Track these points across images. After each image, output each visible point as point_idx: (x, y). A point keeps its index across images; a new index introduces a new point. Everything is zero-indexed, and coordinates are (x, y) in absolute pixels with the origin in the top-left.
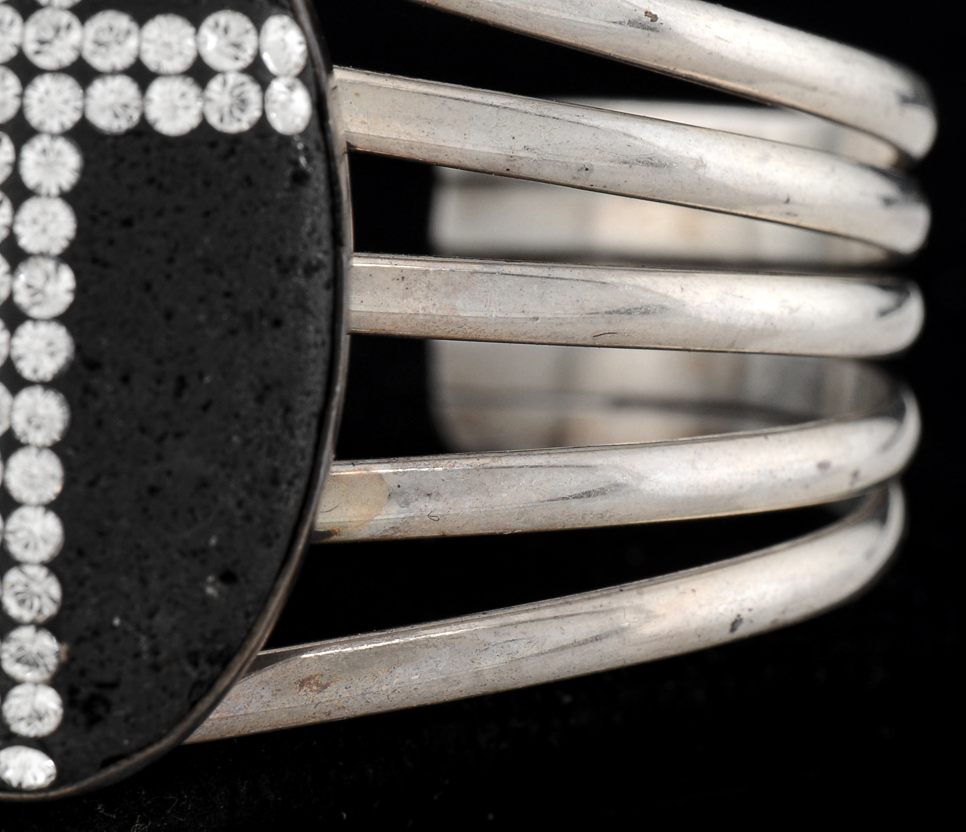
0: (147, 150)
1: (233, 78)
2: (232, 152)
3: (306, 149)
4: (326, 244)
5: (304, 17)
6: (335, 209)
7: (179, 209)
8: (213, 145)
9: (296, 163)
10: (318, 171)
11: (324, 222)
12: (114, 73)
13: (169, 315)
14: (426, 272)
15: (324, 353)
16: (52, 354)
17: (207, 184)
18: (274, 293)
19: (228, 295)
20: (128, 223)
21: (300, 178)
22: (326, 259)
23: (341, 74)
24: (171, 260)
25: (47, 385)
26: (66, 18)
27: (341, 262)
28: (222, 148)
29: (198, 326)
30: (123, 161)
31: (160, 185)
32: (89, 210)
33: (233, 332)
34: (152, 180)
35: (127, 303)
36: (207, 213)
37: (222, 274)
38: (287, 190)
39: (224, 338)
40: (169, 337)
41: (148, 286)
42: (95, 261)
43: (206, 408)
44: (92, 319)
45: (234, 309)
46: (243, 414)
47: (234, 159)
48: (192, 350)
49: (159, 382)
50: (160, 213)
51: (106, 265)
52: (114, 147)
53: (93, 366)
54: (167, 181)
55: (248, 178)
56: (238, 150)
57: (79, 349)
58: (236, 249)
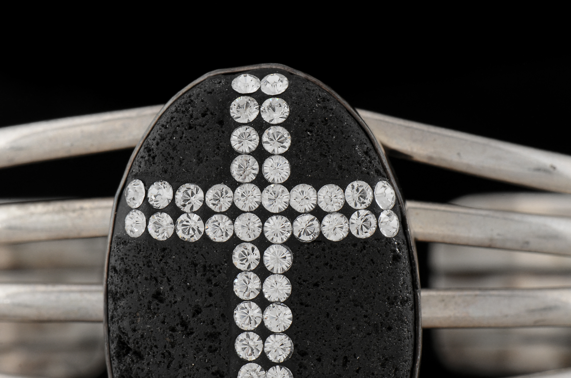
0: (324, 250)
1: (363, 213)
2: (364, 248)
3: (398, 244)
4: (410, 289)
5: (393, 180)
6: (413, 272)
7: (340, 277)
8: (355, 245)
9: (395, 251)
10: (404, 254)
11: (409, 278)
12: (306, 213)
13: (338, 328)
14: (454, 297)
15: (412, 341)
16: (284, 350)
17: (353, 264)
18: (387, 314)
19: (365, 316)
20: (316, 285)
21: (397, 258)
22: (411, 296)
23: (409, 205)
24: (338, 302)
25: (282, 365)
26: (281, 188)
27: (417, 296)
28: (360, 246)
29: (352, 332)
30: (312, 255)
31: (331, 266)
32: (298, 280)
33: (369, 334)
34: (327, 264)
35: (318, 323)
36: (354, 278)
37: (362, 307)
38: (391, 264)
39: (365, 337)
40: (339, 338)
41: (328, 315)
42: (302, 304)
43: (357, 371)
44: (302, 332)
45: (369, 323)
46: (376, 373)
47: (365, 251)
48: (350, 344)
49: (335, 360)
50: (331, 280)
51: (307, 306)
52: (308, 248)
53: (303, 354)
54: (334, 264)
55: (372, 260)
56: (367, 246)
57: (296, 346)
58: (368, 294)
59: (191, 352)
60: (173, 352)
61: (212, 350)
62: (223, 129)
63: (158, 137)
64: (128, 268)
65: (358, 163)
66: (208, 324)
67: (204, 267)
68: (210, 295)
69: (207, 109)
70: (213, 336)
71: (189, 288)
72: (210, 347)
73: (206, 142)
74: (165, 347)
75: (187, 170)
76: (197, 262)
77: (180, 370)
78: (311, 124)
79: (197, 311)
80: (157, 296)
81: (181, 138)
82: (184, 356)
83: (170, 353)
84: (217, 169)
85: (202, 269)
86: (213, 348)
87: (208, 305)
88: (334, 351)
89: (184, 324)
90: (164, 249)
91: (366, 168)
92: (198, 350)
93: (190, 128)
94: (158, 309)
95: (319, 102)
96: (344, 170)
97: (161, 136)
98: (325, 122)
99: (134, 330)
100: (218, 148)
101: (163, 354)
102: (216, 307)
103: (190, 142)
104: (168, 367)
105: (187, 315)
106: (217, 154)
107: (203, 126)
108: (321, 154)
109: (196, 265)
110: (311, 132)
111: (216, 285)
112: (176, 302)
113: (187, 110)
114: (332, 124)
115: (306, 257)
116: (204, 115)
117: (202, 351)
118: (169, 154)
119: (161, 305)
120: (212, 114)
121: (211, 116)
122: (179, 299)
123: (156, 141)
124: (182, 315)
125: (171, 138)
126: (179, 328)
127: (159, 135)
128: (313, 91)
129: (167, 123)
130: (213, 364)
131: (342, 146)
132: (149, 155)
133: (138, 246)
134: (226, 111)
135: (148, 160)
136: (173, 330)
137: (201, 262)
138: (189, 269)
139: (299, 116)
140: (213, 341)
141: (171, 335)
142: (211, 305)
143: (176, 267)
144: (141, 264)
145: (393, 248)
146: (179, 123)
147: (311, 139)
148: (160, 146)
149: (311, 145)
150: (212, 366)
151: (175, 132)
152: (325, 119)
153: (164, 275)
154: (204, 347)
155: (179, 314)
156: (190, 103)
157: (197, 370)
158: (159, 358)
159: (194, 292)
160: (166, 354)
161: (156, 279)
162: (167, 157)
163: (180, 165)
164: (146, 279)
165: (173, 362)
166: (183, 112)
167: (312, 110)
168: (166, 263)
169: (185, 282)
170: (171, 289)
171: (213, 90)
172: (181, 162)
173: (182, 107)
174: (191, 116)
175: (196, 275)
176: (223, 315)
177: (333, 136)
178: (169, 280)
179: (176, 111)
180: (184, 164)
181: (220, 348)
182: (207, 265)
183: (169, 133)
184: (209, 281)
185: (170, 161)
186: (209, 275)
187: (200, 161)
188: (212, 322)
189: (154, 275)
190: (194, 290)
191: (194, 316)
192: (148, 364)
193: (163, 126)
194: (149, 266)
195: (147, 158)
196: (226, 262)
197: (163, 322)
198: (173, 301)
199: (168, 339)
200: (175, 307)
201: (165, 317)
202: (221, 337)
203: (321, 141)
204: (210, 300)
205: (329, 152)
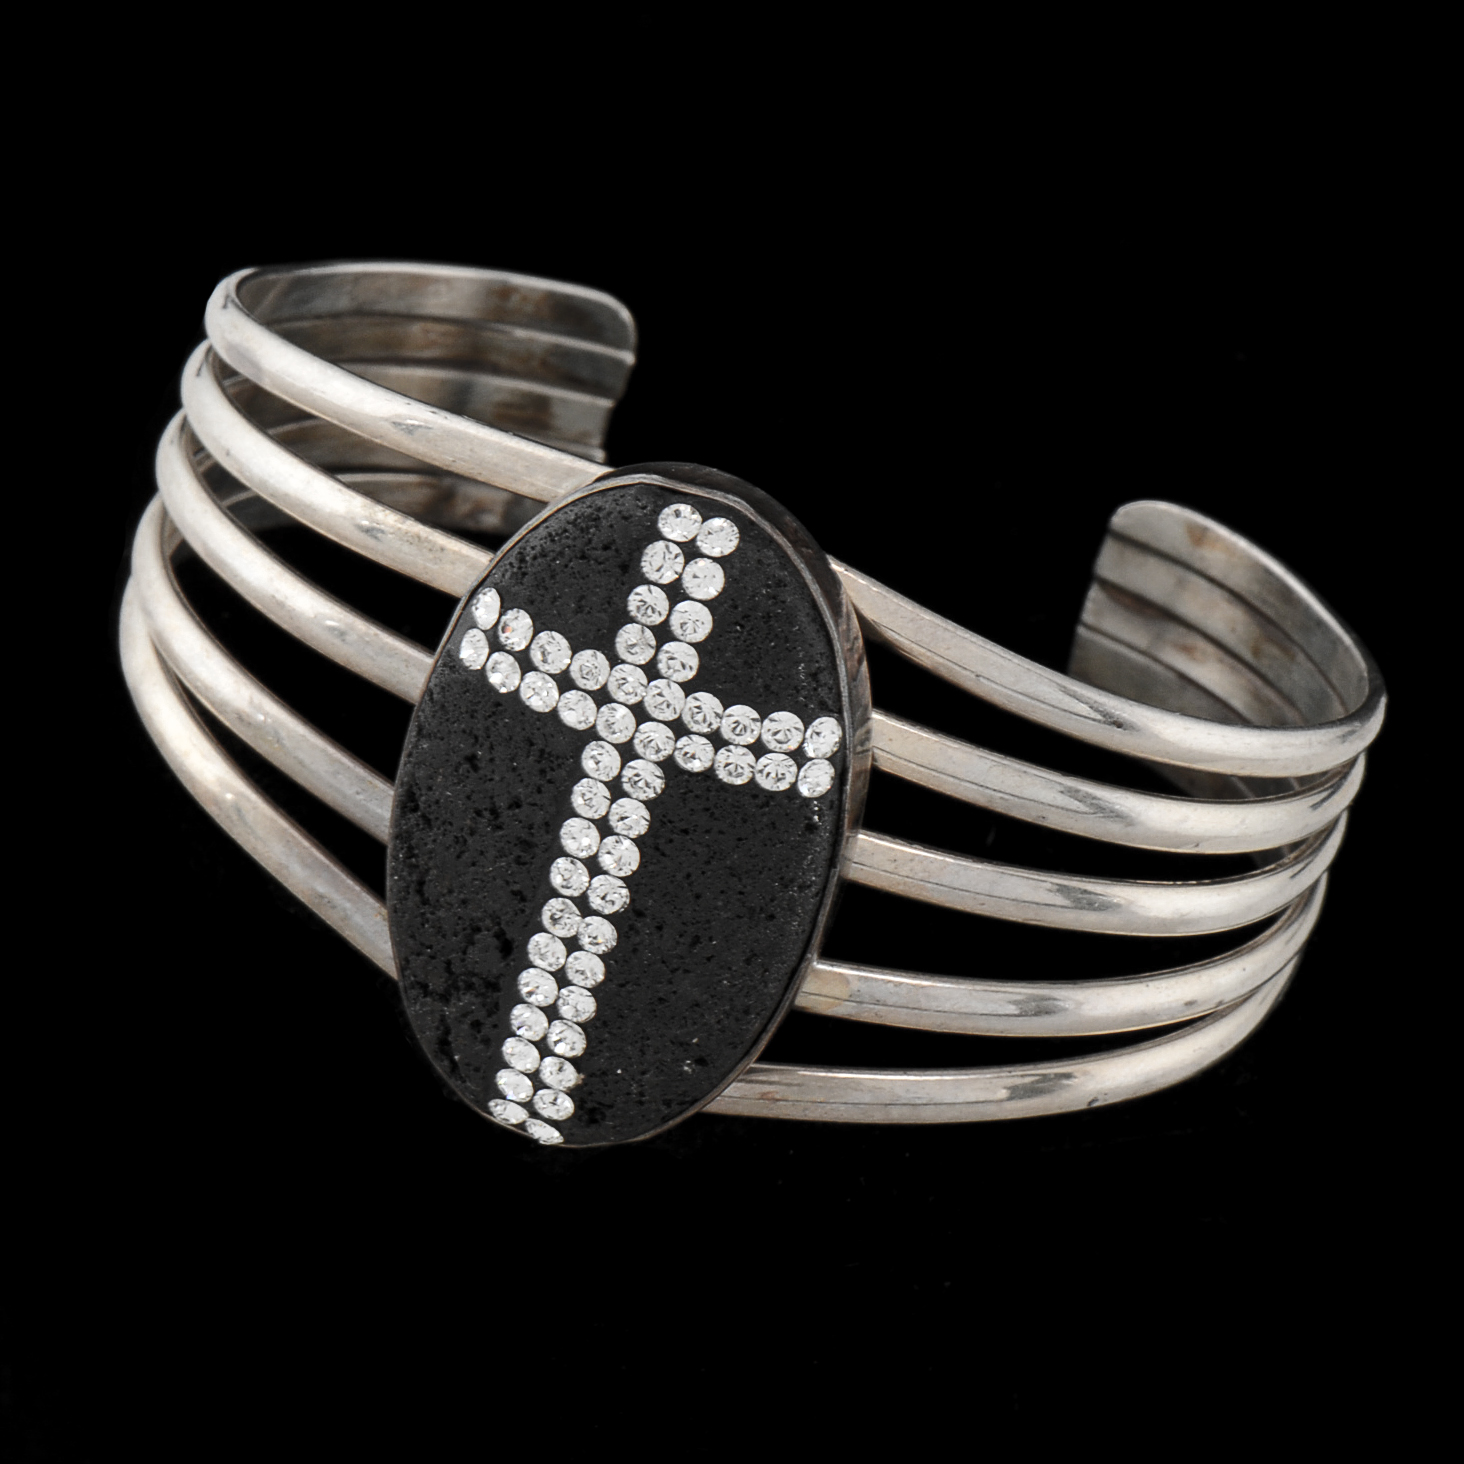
0: (709, 788)
1: (780, 757)
2: (768, 803)
3: (820, 809)
7: (721, 832)
9: (811, 819)
10: (825, 825)
12: (699, 734)
13: (698, 897)
17: (745, 821)
18: (773, 899)
19: (741, 893)
20: (685, 832)
21: (810, 830)
24: (708, 863)
25: (608, 918)
26: (676, 689)
28: (762, 799)
29: (716, 908)
30: (691, 791)
31: (712, 814)
32: (661, 817)
33: (739, 917)
34: (707, 810)
35: (672, 882)
36: (740, 839)
37: (740, 880)
38: (799, 836)
39: (732, 919)
40: (695, 910)
41: (689, 876)
42: (657, 849)
43: (709, 959)
44: (646, 885)
45: (744, 903)
46: (734, 968)
47: (767, 809)
48: (708, 922)
49: (681, 936)
50: (708, 832)
51: (663, 854)
52: (688, 781)
53: (639, 914)
54: (717, 813)
55: (773, 824)
56: (772, 803)
57: (632, 900)
58: (754, 866)
59: (492, 853)
60: (470, 841)
61: (519, 861)
62: (625, 579)
63: (538, 548)
64: (446, 704)
65: (796, 688)
66: (523, 828)
67: (542, 752)
68: (539, 791)
69: (614, 540)
70: (527, 845)
71: (514, 769)
72: (519, 857)
73: (596, 586)
74: (462, 829)
75: (559, 614)
76: (535, 741)
77: (472, 869)
78: (746, 617)
79: (516, 804)
80: (472, 759)
81: (566, 566)
82: (482, 853)
83: (465, 841)
84: (599, 630)
85: (538, 753)
86: (522, 860)
87: (533, 802)
88: (684, 924)
89: (494, 812)
90: (498, 704)
91: (805, 698)
92: (501, 854)
93: (583, 557)
94: (468, 777)
95: (769, 586)
96: (773, 692)
97: (543, 549)
98: (767, 617)
99: (430, 788)
100: (609, 603)
101: (456, 837)
102: (542, 810)
103: (575, 578)
104: (459, 857)
105: (502, 804)
106: (605, 611)
107: (600, 563)
108: (746, 662)
109: (532, 744)
110: (742, 626)
111: (550, 781)
112: (491, 780)
113: (588, 528)
114: (776, 625)
115: (682, 791)
116: (606, 548)
117: (506, 856)
118: (543, 580)
119: (473, 774)
120: (617, 551)
121: (614, 553)
122: (497, 778)
123: (534, 552)
124: (495, 799)
125: (554, 560)
126: (487, 814)
127: (541, 545)
128: (769, 565)
129: (557, 534)
130: (516, 880)
131: (779, 660)
132: (520, 568)
133: (466, 682)
134: (636, 554)
135: (516, 574)
136: (479, 813)
137: (540, 743)
138: (522, 745)
139: (733, 600)
140: (525, 852)
141: (474, 818)
142: (535, 805)
143: (505, 734)
144: (463, 710)
145: (810, 815)
146: (570, 542)
147: (739, 638)
148: (536, 563)
149: (736, 646)
150: (515, 882)
151: (561, 554)
152: (768, 614)
153: (489, 737)
154: (511, 854)
155: (492, 798)
156: (595, 520)
157: (494, 879)
158: (449, 840)
159: (519, 778)
160: (461, 839)
161: (476, 738)
162: (539, 584)
163: (553, 603)
164: (464, 731)
165: (467, 854)
166: (582, 530)
167: (754, 596)
168: (495, 723)
169: (512, 760)
170: (492, 760)
171: (631, 516)
172: (555, 599)
173: (583, 521)
174: (590, 541)
175: (528, 757)
176: (547, 824)
177: (771, 641)
178: (492, 748)
179: (574, 523)
180: (558, 603)
181: (531, 863)
182: (548, 750)
183: (553, 551)
184: (543, 772)
185: (542, 592)
186: (544, 764)
187: (579, 609)
188: (531, 827)
189: (475, 732)
190: (519, 775)
191: (510, 807)
192: (434, 841)
193: (550, 535)
194: (472, 717)
195: (515, 570)
196: (572, 757)
197: (469, 798)
198: (489, 777)
199: (468, 822)
200: (489, 785)
201: (473, 792)
202: (537, 851)
203: (752, 644)
204: (537, 798)
205: (758, 663)
